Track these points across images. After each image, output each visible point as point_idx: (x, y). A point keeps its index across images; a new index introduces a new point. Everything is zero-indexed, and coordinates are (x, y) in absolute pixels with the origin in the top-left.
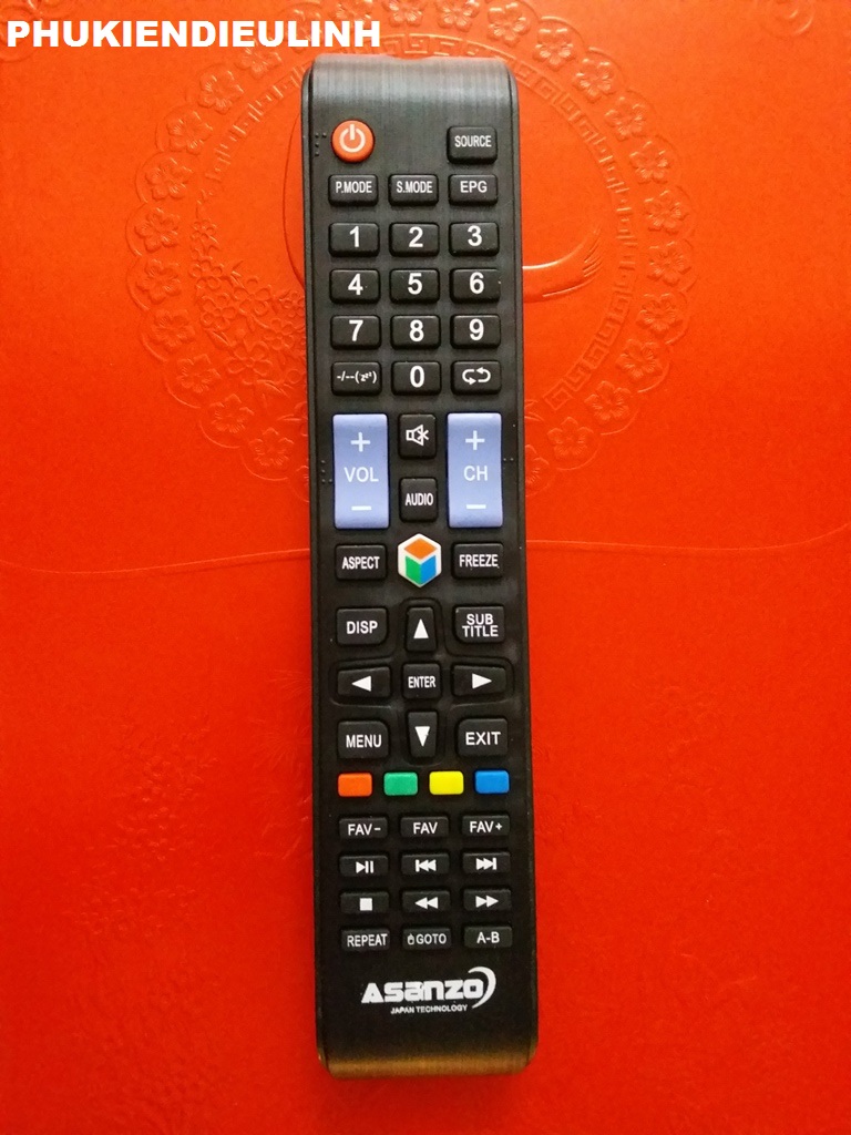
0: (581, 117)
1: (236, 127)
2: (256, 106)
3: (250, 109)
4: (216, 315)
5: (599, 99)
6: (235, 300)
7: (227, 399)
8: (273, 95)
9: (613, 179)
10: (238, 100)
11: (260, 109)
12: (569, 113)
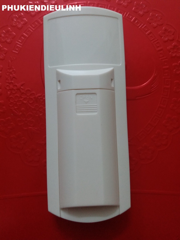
0: (150, 33)
1: (24, 34)
2: (32, 26)
3: (29, 27)
4: (15, 103)
5: (157, 26)
6: (22, 98)
7: (17, 134)
8: (39, 23)
9: (162, 56)
10: (26, 23)
11: (34, 28)
12: (146, 31)
